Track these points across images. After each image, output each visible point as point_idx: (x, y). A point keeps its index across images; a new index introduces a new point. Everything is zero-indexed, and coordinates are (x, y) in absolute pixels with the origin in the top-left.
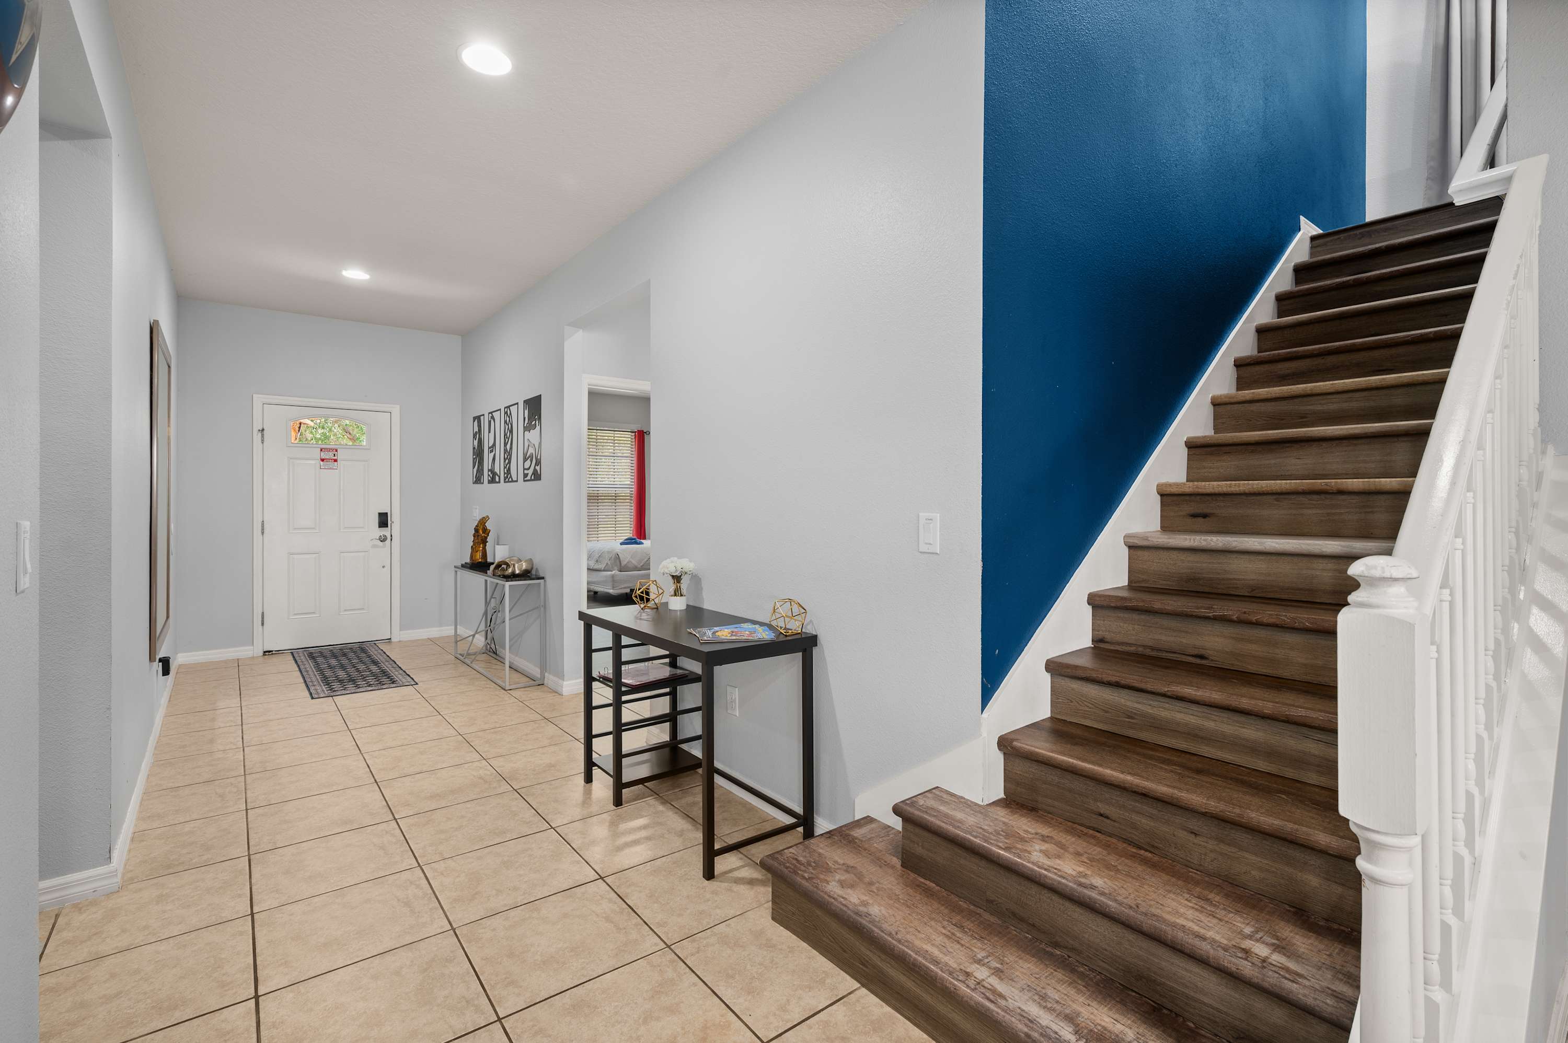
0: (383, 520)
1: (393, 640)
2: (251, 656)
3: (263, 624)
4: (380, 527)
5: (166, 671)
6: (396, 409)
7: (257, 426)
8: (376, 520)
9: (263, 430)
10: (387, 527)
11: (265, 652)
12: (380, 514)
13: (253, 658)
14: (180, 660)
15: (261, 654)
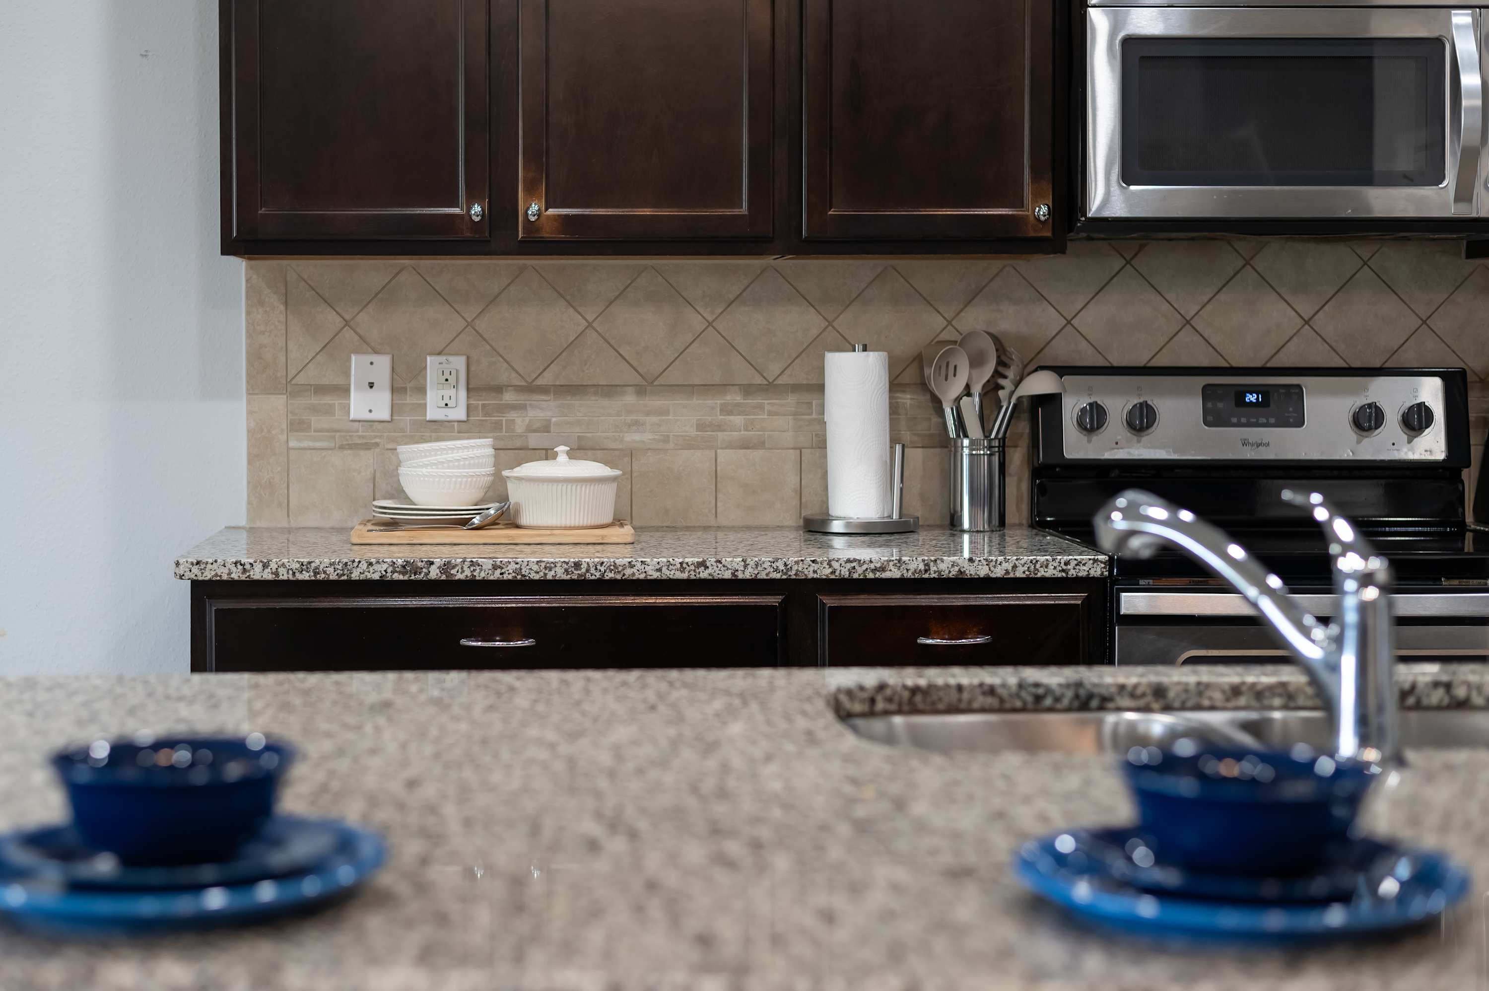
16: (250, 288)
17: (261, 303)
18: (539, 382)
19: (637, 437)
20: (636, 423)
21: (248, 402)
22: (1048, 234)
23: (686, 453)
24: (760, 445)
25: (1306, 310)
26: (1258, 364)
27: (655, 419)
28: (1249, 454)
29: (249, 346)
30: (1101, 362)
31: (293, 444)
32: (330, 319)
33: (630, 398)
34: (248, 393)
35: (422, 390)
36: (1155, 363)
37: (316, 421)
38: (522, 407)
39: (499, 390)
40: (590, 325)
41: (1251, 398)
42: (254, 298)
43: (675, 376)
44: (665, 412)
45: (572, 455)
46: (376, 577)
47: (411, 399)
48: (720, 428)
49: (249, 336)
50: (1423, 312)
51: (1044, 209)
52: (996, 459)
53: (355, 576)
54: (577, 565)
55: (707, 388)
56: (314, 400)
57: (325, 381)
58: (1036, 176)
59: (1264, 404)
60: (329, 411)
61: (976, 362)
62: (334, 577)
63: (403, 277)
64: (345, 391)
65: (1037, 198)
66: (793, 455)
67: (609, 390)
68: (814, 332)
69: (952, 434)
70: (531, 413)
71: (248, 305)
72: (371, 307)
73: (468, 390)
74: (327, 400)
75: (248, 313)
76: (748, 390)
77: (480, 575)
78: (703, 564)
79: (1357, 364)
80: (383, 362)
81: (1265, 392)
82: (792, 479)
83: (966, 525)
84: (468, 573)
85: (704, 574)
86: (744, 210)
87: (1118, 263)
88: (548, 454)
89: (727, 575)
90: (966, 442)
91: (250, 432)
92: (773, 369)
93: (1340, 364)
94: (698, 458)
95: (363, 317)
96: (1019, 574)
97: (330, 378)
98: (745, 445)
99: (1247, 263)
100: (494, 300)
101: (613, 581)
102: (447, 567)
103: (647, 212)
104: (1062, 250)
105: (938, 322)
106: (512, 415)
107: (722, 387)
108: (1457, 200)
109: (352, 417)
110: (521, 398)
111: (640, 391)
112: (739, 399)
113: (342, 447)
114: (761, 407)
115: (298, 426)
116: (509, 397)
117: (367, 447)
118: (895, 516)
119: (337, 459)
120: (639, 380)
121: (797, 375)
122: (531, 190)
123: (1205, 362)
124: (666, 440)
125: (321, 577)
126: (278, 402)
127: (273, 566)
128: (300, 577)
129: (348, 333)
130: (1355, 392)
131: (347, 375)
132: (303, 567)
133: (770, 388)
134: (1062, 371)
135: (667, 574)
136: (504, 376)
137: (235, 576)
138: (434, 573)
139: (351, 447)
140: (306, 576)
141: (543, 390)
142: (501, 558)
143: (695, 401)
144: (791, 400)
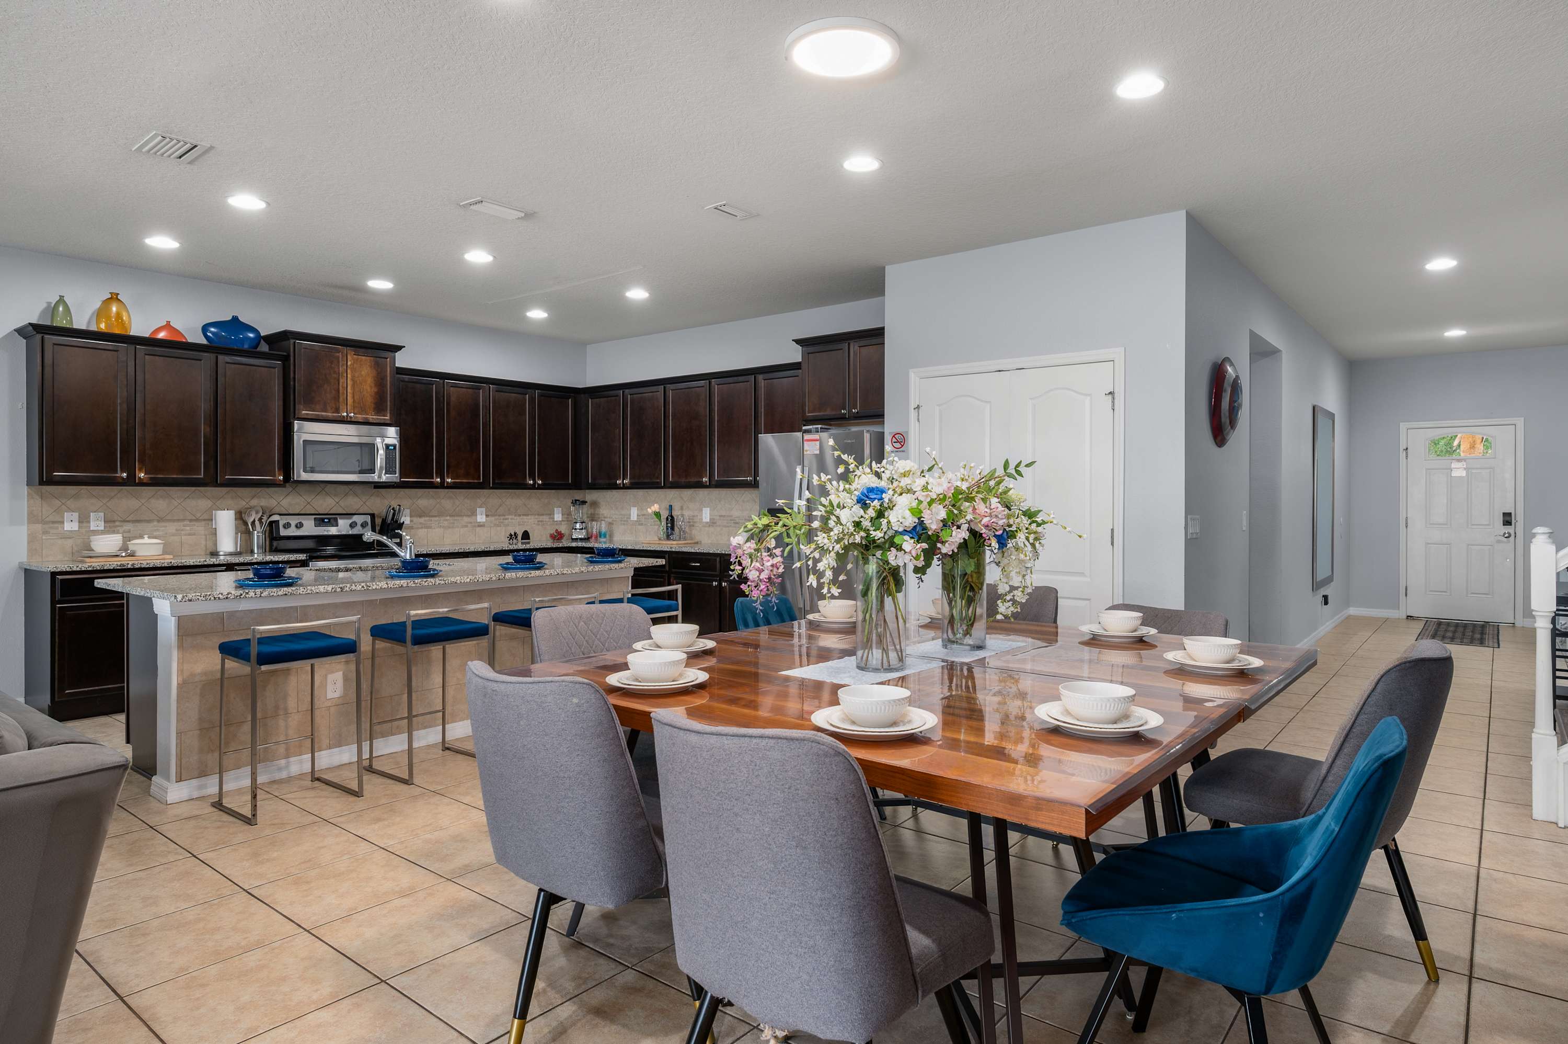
0: (1507, 519)
1: (1517, 625)
2: (1397, 617)
3: (1406, 595)
4: (1504, 525)
5: (1326, 603)
6: (1520, 422)
7: (1403, 446)
8: (1500, 519)
9: (1407, 449)
10: (1511, 525)
11: (1408, 616)
12: (1504, 514)
13: (1399, 619)
14: (1351, 611)
15: (1405, 617)
16: (29, 494)
17: (33, 498)
18: (127, 519)
19: (158, 533)
20: (157, 530)
21: (28, 526)
22: (282, 483)
23: (172, 537)
24: (194, 534)
25: (337, 501)
26: (326, 513)
27: (163, 528)
28: (326, 533)
29: (28, 510)
30: (287, 513)
31: (44, 538)
32: (57, 503)
33: (155, 523)
34: (28, 524)
35: (89, 522)
36: (301, 513)
37: (52, 531)
38: (122, 526)
39: (114, 521)
40: (143, 504)
41: (326, 520)
42: (30, 496)
43: (169, 517)
44: (166, 527)
45: (149, 537)
46: (112, 568)
47: (85, 524)
48: (182, 530)
49: (28, 507)
50: (364, 500)
51: (282, 477)
52: (264, 536)
53: (105, 568)
54: (171, 563)
55: (178, 520)
56: (52, 525)
57: (55, 520)
58: (279, 469)
59: (329, 522)
60: (57, 528)
61: (257, 513)
62: (99, 568)
63: (82, 491)
64: (63, 522)
65: (280, 475)
66: (204, 537)
67: (149, 521)
68: (210, 506)
69: (251, 530)
70: (125, 528)
71: (28, 499)
72: (71, 500)
73: (105, 522)
74: (56, 525)
75: (28, 501)
76: (191, 520)
77: (143, 566)
78: (206, 561)
79: (349, 512)
80: (76, 515)
81: (329, 519)
82: (204, 543)
83: (256, 551)
84: (139, 566)
85: (206, 563)
86: (202, 476)
87: (291, 489)
88: (141, 537)
89: (212, 563)
90: (256, 532)
91: (29, 535)
92: (198, 515)
93: (345, 512)
94: (177, 539)
95: (68, 502)
96: (285, 560)
97: (58, 519)
98: (189, 535)
99: (323, 489)
100: (112, 498)
101: (181, 566)
102: (133, 565)
103: (175, 476)
104: (285, 487)
105: (244, 503)
106: (119, 528)
107: (183, 520)
108: (378, 478)
109: (65, 529)
110: (122, 524)
111: (158, 521)
112: (188, 523)
113: (61, 538)
114: (195, 525)
115: (45, 532)
116: (117, 523)
117: (70, 538)
118: (238, 550)
119: (60, 542)
120: (158, 518)
121: (205, 516)
122: (140, 470)
123: (313, 513)
124: (166, 534)
125: (95, 569)
126: (39, 527)
127: (80, 567)
128: (88, 569)
129: (63, 506)
130: (350, 518)
131: (63, 518)
132: (89, 567)
133: (197, 520)
134: (280, 515)
135: (196, 564)
136: (116, 518)
137: (68, 570)
138: (129, 566)
139: (64, 538)
140: (90, 569)
141: (128, 521)
142: (148, 562)
143: (175, 524)
144: (203, 523)
